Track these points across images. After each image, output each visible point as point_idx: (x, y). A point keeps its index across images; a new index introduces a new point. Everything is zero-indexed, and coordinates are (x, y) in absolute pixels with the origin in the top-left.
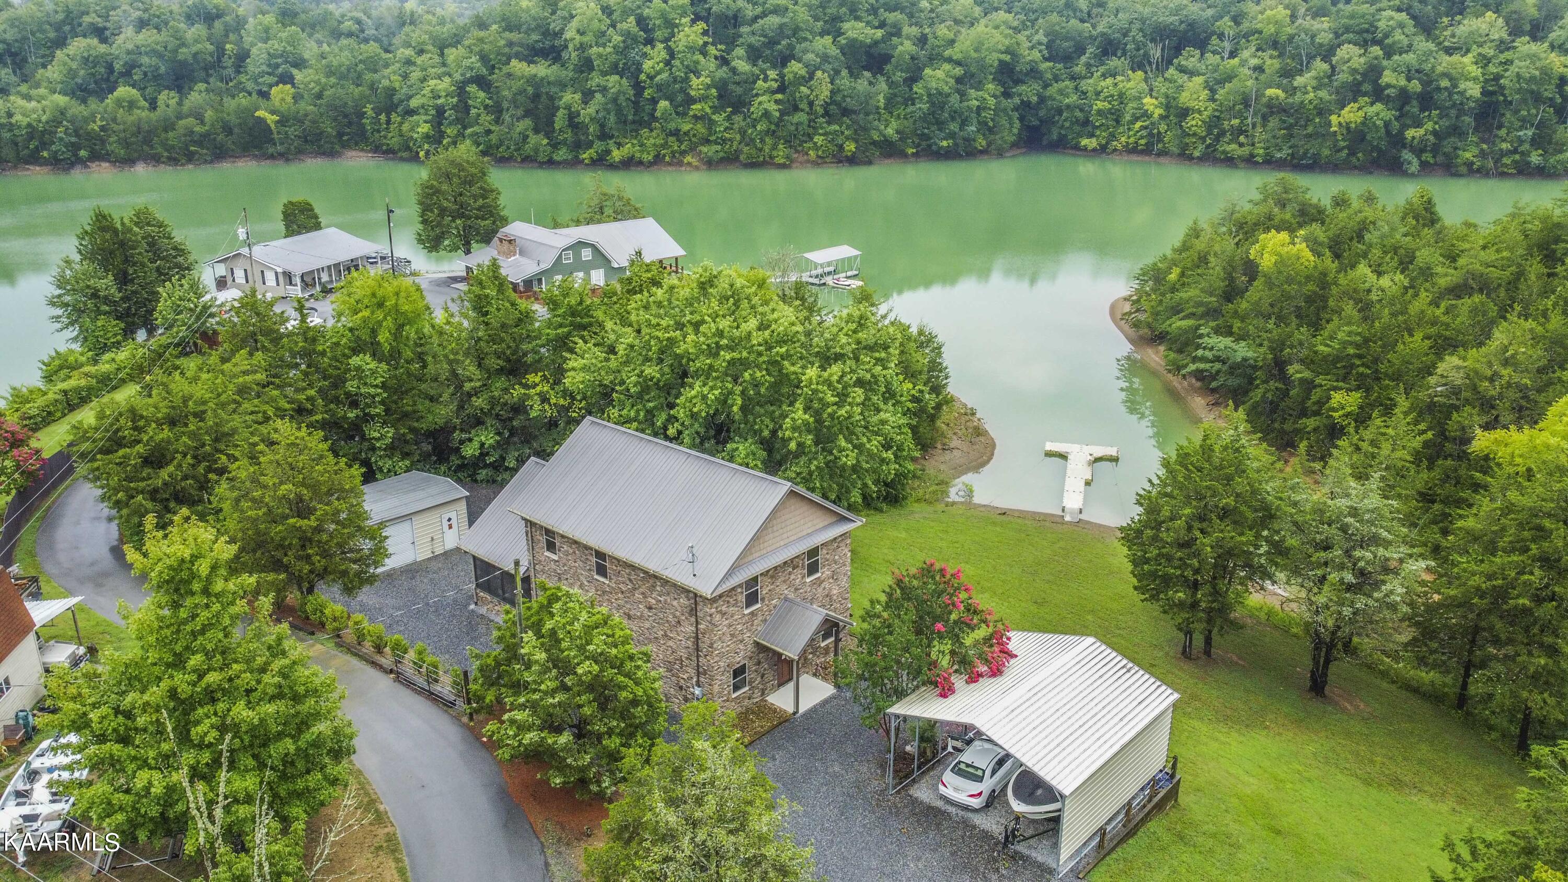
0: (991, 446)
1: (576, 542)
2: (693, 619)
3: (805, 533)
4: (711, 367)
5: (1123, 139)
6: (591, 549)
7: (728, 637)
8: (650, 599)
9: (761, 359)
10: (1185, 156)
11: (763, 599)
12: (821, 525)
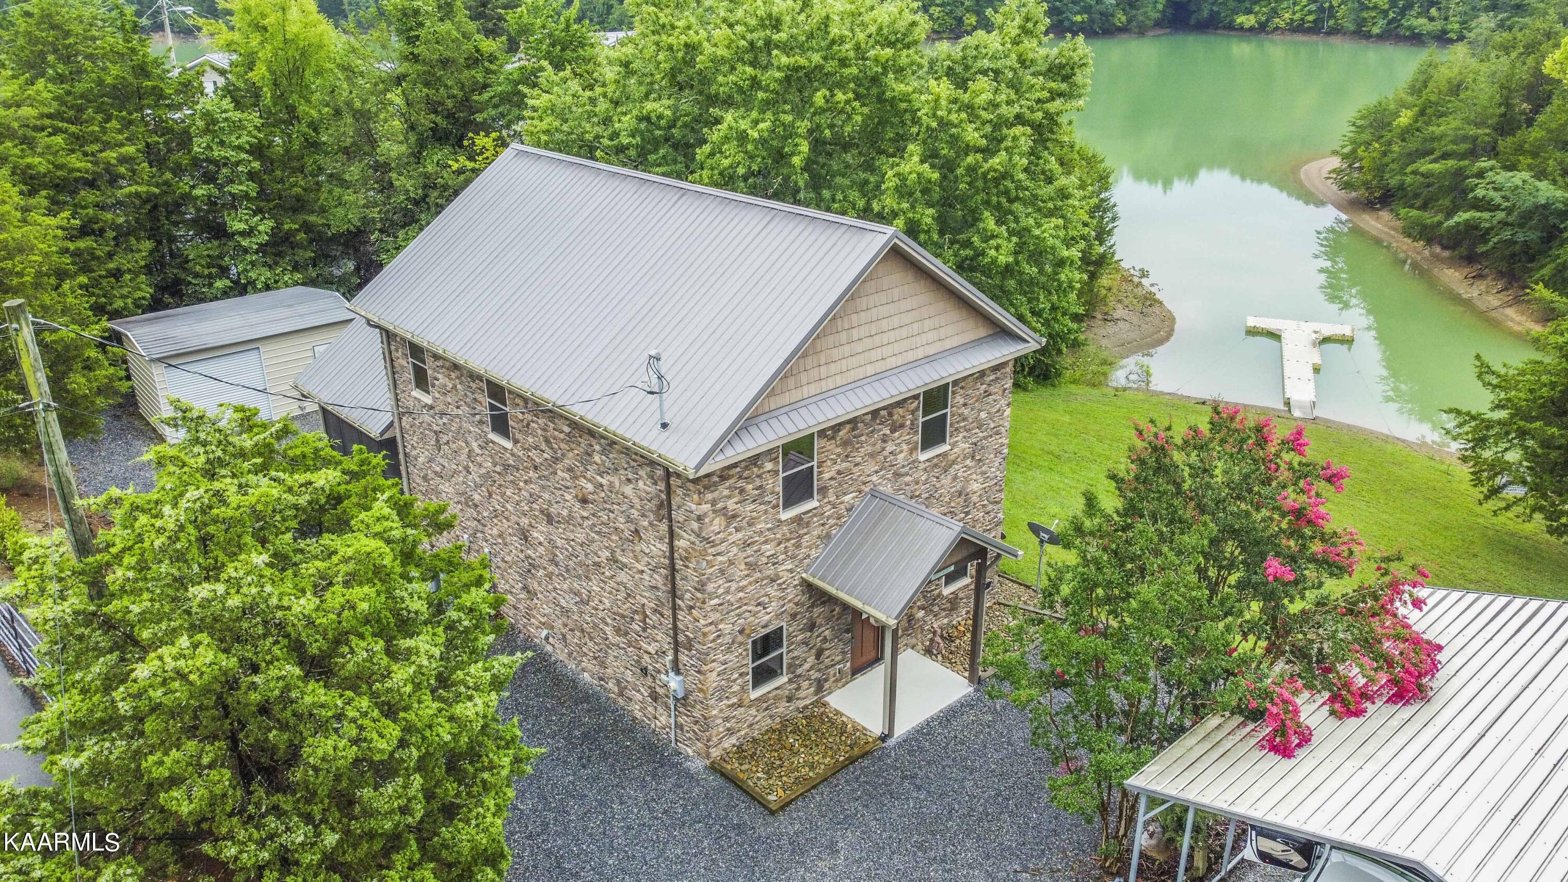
0: (1169, 321)
1: (456, 367)
2: (664, 527)
3: (920, 353)
4: (755, 83)
5: (1287, 16)
6: (480, 378)
7: (739, 570)
8: (582, 482)
9: (847, 71)
10: (1361, 33)
11: (823, 490)
12: (956, 341)
